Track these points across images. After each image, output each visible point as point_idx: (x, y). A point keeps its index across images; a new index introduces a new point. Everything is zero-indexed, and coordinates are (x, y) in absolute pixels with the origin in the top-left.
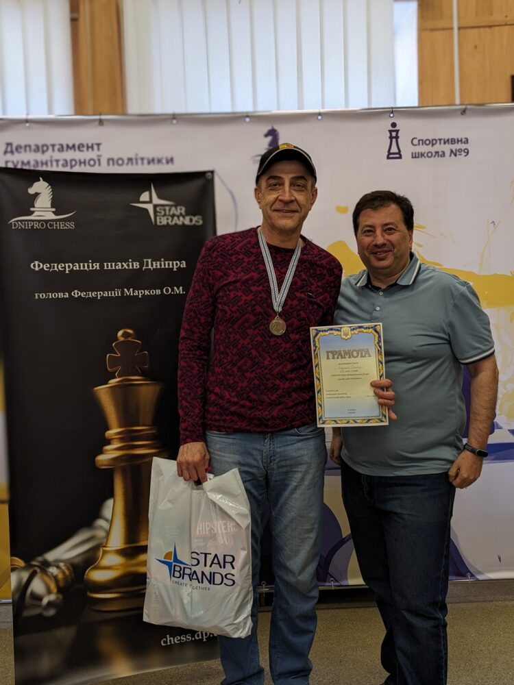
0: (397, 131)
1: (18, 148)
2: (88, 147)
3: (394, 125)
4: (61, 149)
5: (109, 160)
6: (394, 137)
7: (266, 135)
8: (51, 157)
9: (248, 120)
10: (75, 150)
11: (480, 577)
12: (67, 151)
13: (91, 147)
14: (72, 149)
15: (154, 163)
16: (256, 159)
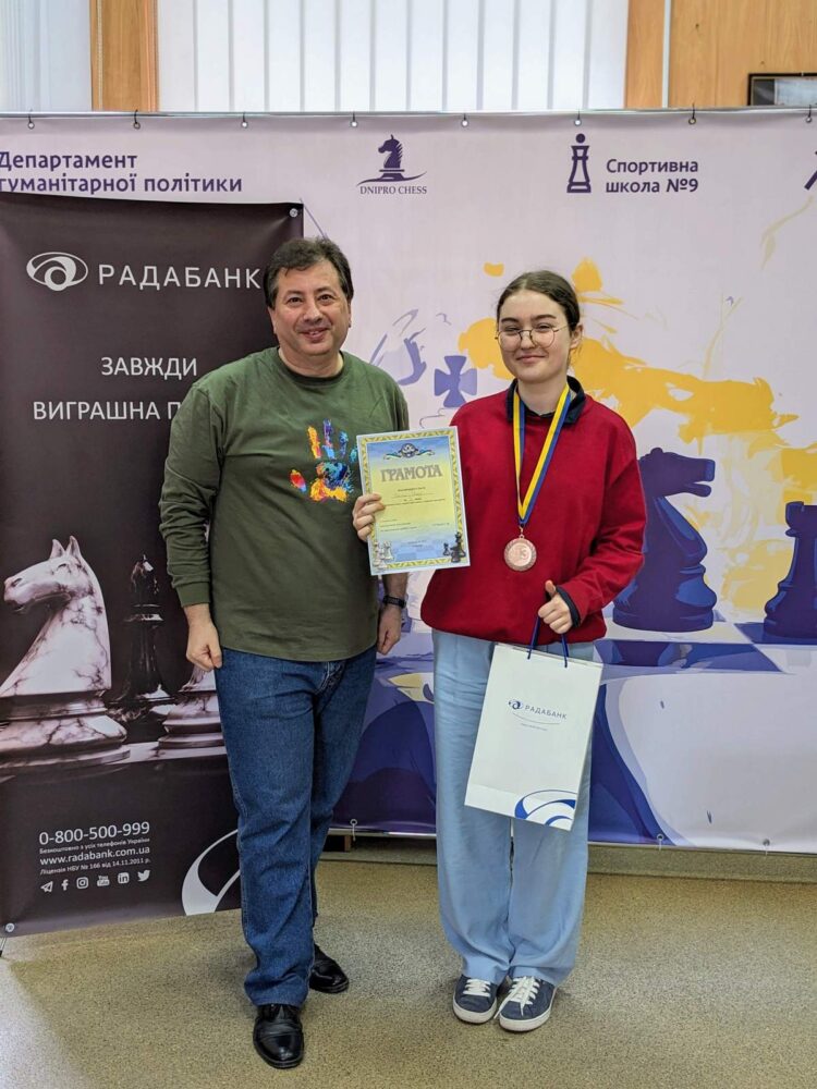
0: (586, 148)
1: (18, 159)
2: (117, 162)
3: (581, 138)
4: (79, 163)
5: (147, 181)
6: (580, 158)
7: (382, 150)
8: (64, 175)
9: (354, 124)
10: (98, 166)
11: (678, 843)
12: (87, 166)
13: (121, 162)
14: (95, 164)
15: (212, 189)
16: (367, 185)
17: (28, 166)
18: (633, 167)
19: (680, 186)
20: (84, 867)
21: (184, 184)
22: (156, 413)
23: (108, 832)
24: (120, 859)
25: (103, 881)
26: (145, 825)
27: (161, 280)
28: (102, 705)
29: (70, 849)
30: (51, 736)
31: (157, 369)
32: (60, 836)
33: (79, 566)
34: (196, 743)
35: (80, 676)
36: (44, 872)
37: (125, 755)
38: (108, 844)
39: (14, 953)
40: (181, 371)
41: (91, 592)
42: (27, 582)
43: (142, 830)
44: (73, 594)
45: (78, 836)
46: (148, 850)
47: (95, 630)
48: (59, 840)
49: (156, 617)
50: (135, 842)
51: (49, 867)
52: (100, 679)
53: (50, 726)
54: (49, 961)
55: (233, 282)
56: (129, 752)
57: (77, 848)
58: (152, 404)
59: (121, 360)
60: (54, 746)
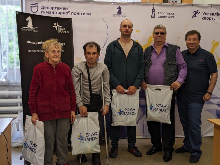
0: (154, 10)
1: (45, 7)
2: (66, 9)
3: (154, 8)
4: (58, 9)
5: (72, 13)
7: (117, 9)
8: (55, 11)
14: (61, 9)
15: (85, 15)
16: (115, 15)
17: (47, 9)
18: (163, 13)
21: (79, 13)
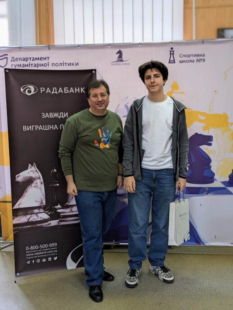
0: (173, 51)
1: (17, 59)
3: (172, 48)
4: (34, 59)
5: (52, 64)
6: (172, 54)
7: (117, 53)
8: (30, 63)
9: (109, 47)
10: (39, 60)
11: (207, 244)
12: (36, 60)
13: (45, 59)
14: (38, 60)
15: (70, 65)
16: (113, 63)
17: (19, 60)
18: (187, 56)
19: (200, 61)
20: (39, 256)
21: (63, 64)
22: (57, 128)
23: (45, 246)
24: (49, 254)
25: (44, 260)
26: (56, 244)
27: (58, 91)
28: (43, 210)
29: (35, 251)
30: (29, 219)
31: (57, 116)
32: (32, 248)
33: (36, 171)
34: (69, 220)
35: (37, 202)
36: (27, 258)
37: (50, 224)
38: (45, 250)
39: (19, 282)
40: (64, 116)
41: (39, 178)
42: (22, 176)
43: (55, 245)
44: (34, 179)
45: (37, 248)
46: (56, 251)
47: (41, 189)
48: (32, 249)
49: (58, 185)
50: (53, 249)
51: (29, 256)
52: (42, 202)
53: (29, 216)
54: (29, 284)
55: (77, 91)
56: (51, 223)
57: (36, 251)
58: (56, 125)
59: (47, 113)
60: (29, 222)
